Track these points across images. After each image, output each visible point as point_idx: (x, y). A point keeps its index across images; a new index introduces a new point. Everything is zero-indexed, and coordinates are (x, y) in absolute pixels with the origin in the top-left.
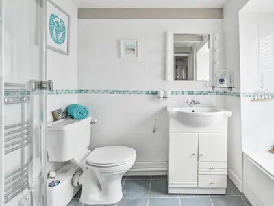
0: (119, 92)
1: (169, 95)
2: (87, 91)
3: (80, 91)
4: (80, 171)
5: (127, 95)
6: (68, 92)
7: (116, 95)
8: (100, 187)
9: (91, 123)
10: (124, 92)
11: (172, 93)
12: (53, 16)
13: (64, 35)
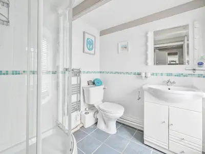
0: (118, 73)
1: (149, 75)
2: (103, 72)
3: (101, 72)
4: (97, 112)
5: (122, 75)
6: (95, 72)
7: (117, 74)
8: (105, 123)
9: (104, 89)
10: (121, 73)
11: (153, 74)
12: (88, 39)
13: (93, 46)
